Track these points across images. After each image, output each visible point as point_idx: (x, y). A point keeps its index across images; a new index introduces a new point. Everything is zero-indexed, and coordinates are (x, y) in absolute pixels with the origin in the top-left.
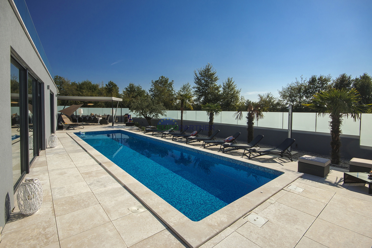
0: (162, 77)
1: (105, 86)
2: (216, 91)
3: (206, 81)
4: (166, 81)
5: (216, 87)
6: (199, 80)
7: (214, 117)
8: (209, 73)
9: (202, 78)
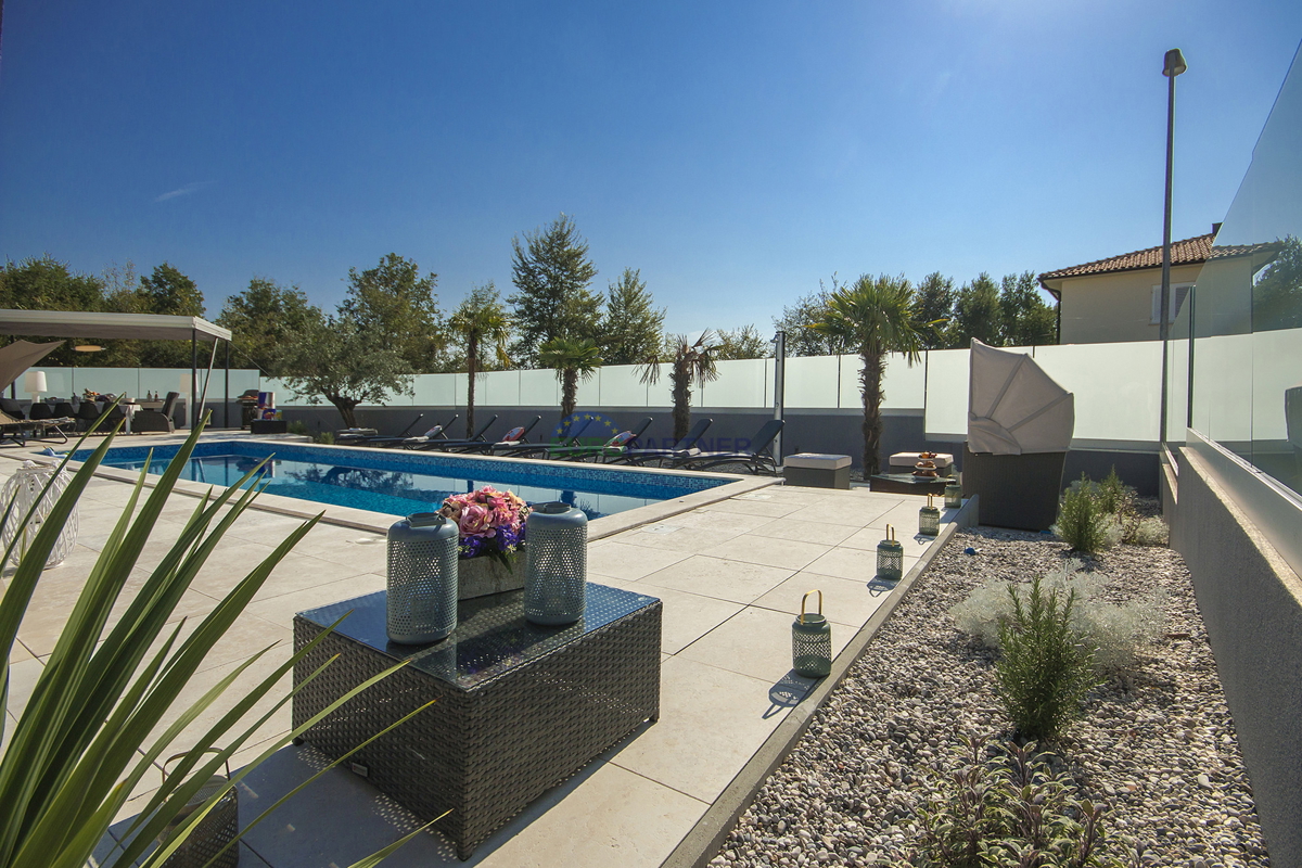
0: (392, 258)
1: (137, 285)
2: (588, 316)
3: (554, 279)
4: (408, 274)
5: (585, 300)
6: (531, 272)
7: (576, 384)
8: (565, 250)
9: (538, 265)
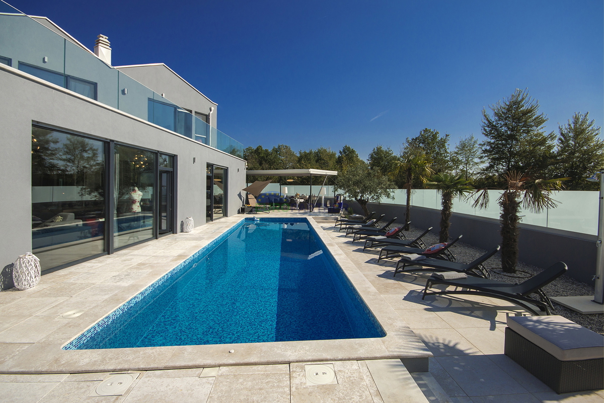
1: (338, 153)
2: (542, 148)
4: (434, 136)
5: (538, 138)
8: (521, 110)
9: (500, 122)
